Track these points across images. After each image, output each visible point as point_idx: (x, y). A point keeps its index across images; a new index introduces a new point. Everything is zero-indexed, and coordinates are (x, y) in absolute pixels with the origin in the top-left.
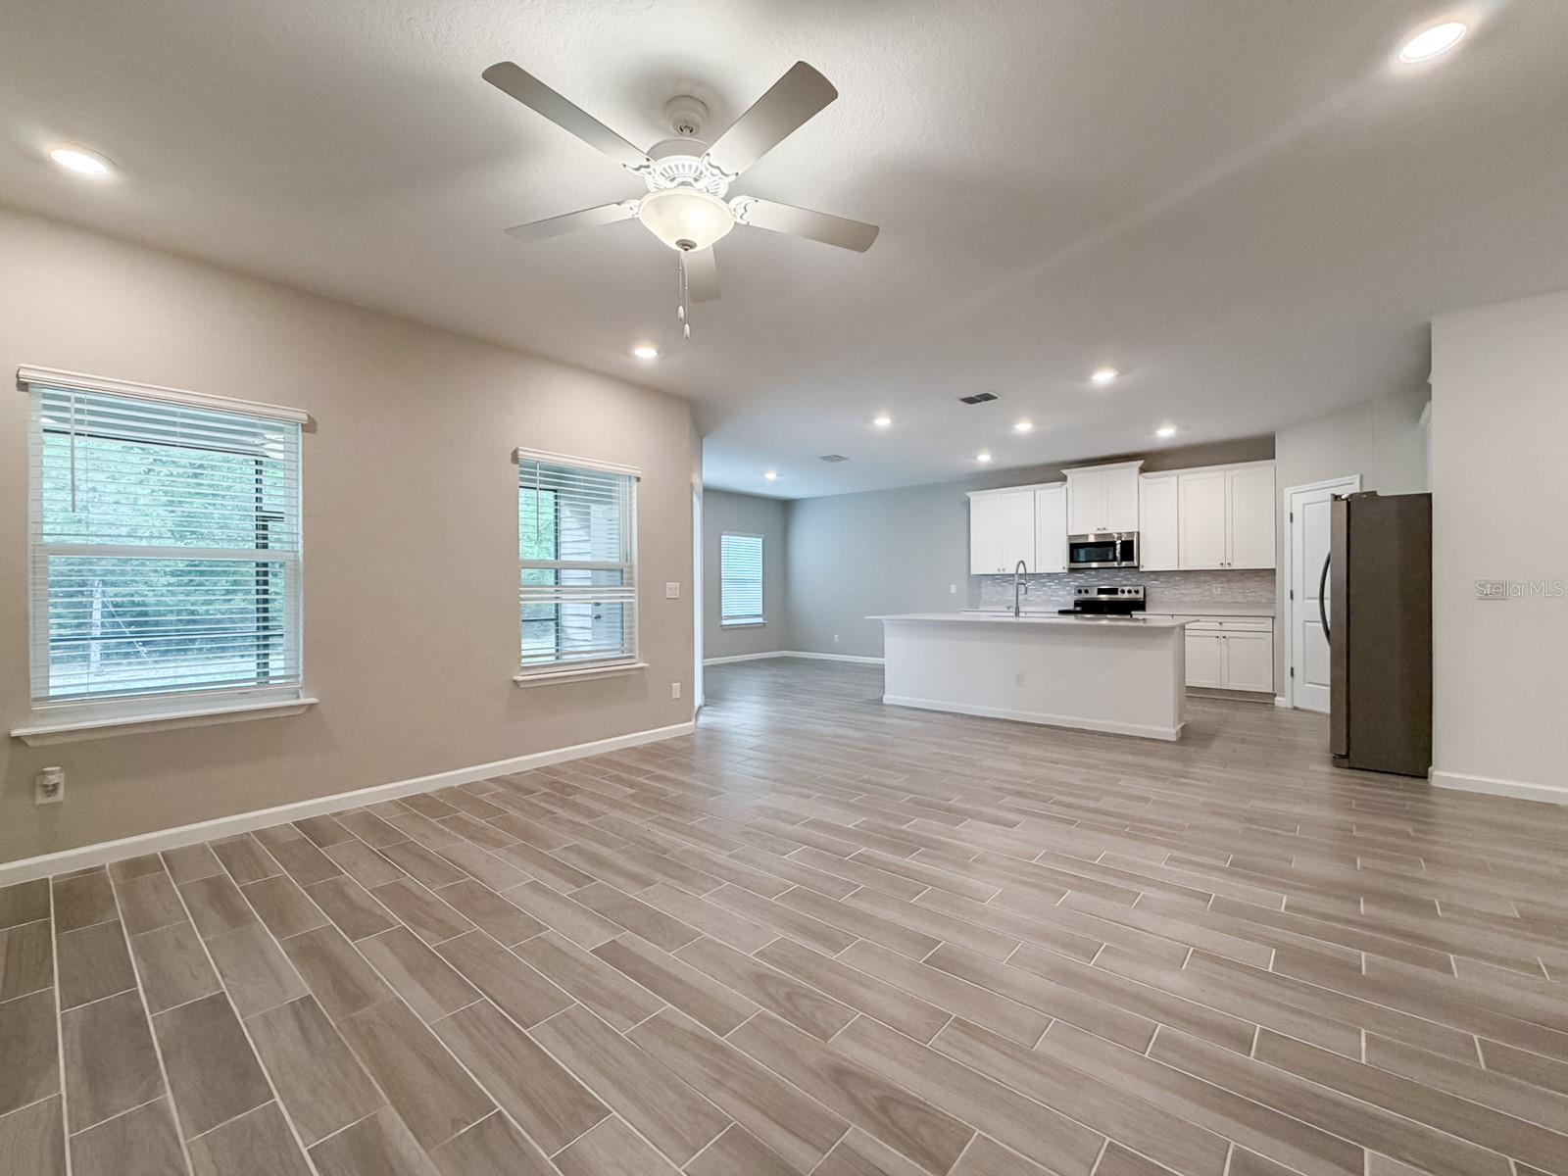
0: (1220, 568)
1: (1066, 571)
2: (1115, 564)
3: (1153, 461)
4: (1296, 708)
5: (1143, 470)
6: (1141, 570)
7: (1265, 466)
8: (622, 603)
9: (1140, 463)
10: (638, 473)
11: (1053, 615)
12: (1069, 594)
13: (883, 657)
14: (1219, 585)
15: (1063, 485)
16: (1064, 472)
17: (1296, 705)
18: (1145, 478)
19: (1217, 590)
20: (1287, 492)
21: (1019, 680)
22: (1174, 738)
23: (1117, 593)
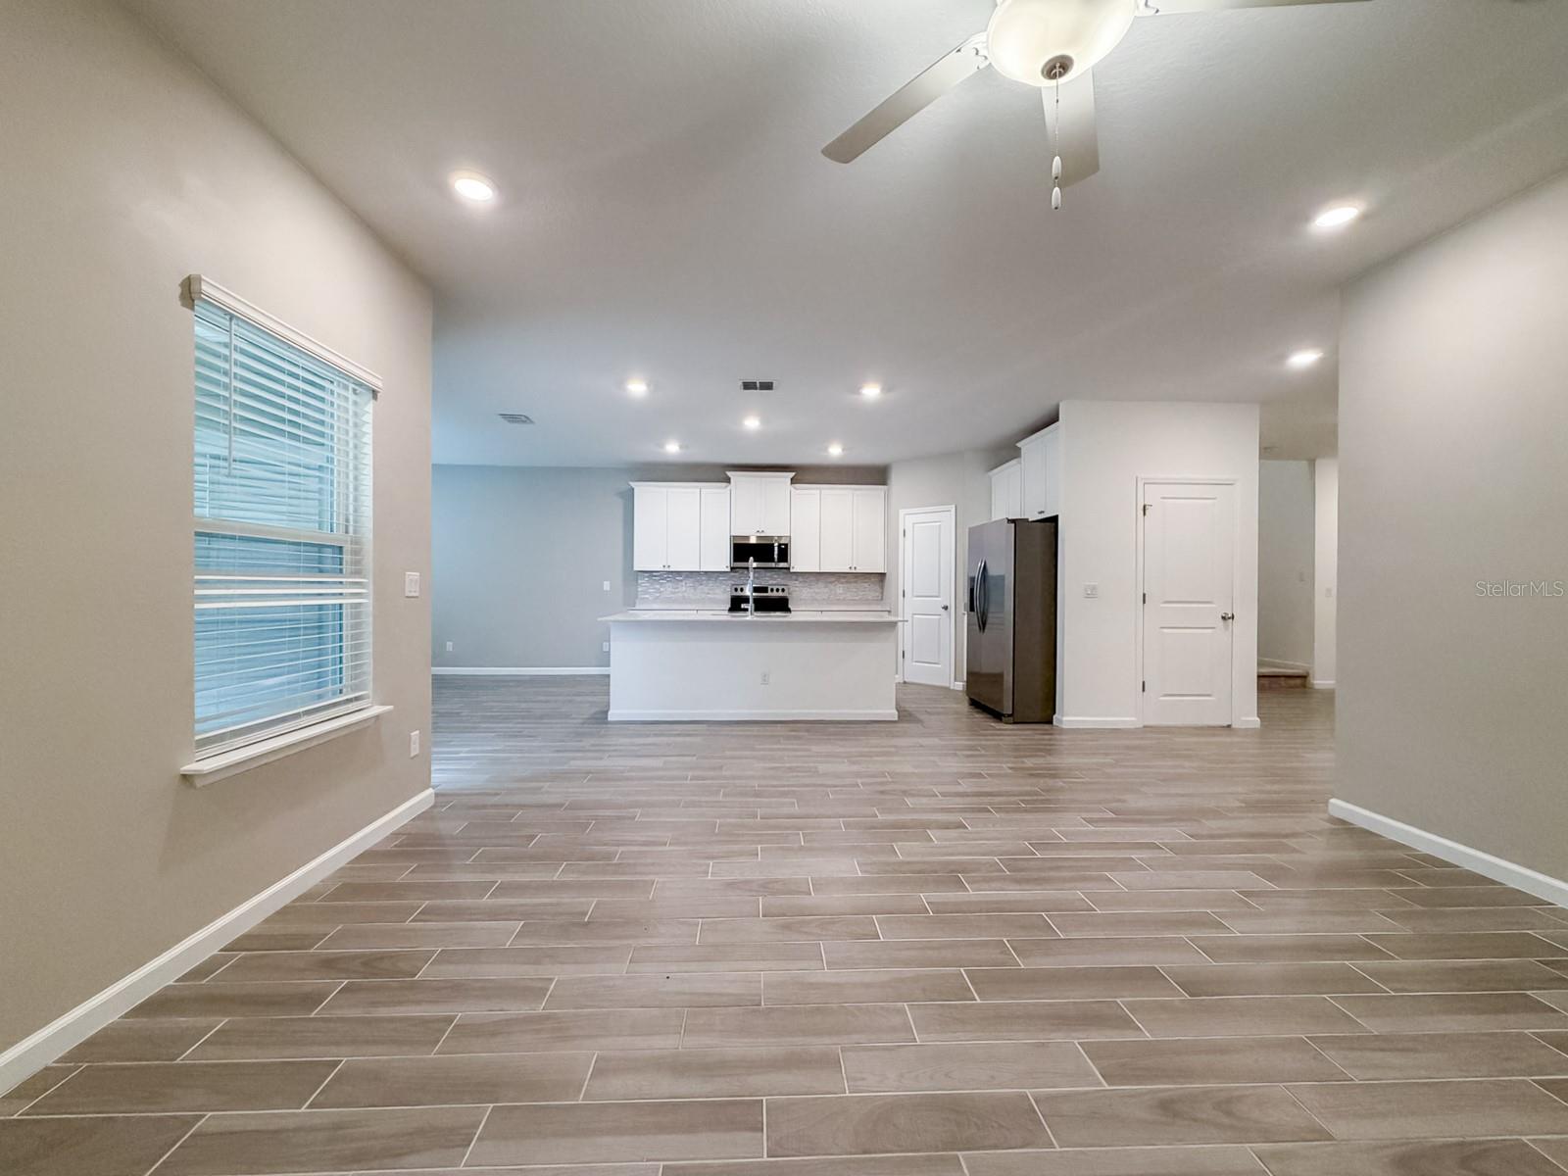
0: (849, 571)
1: (729, 570)
2: (773, 565)
3: (803, 474)
4: (905, 683)
5: (793, 481)
6: (792, 570)
7: (878, 491)
8: (341, 605)
9: (792, 474)
10: (376, 382)
11: (723, 613)
12: (725, 591)
13: (609, 666)
15: (726, 487)
16: (729, 474)
17: (906, 680)
18: (796, 489)
19: (840, 589)
20: (902, 512)
21: (765, 679)
22: (896, 719)
23: (767, 592)
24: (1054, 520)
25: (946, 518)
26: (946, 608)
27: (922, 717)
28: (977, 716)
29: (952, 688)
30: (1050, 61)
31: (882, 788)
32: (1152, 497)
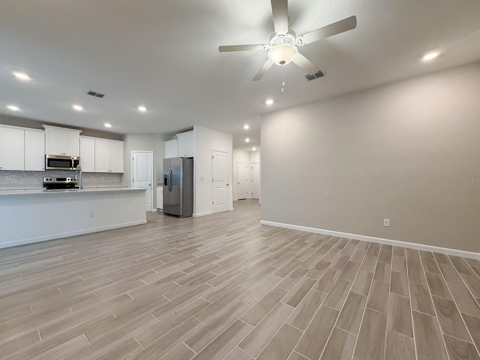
0: (108, 172)
1: (43, 170)
2: (71, 169)
5: (81, 134)
9: (81, 131)
14: (103, 177)
15: (42, 132)
18: (82, 137)
19: (103, 179)
20: (132, 152)
21: (92, 215)
22: (146, 222)
23: (66, 180)
24: (192, 158)
25: (150, 155)
26: (150, 185)
27: (156, 221)
28: (170, 218)
29: (152, 211)
30: (283, 61)
31: (169, 242)
32: (214, 154)
